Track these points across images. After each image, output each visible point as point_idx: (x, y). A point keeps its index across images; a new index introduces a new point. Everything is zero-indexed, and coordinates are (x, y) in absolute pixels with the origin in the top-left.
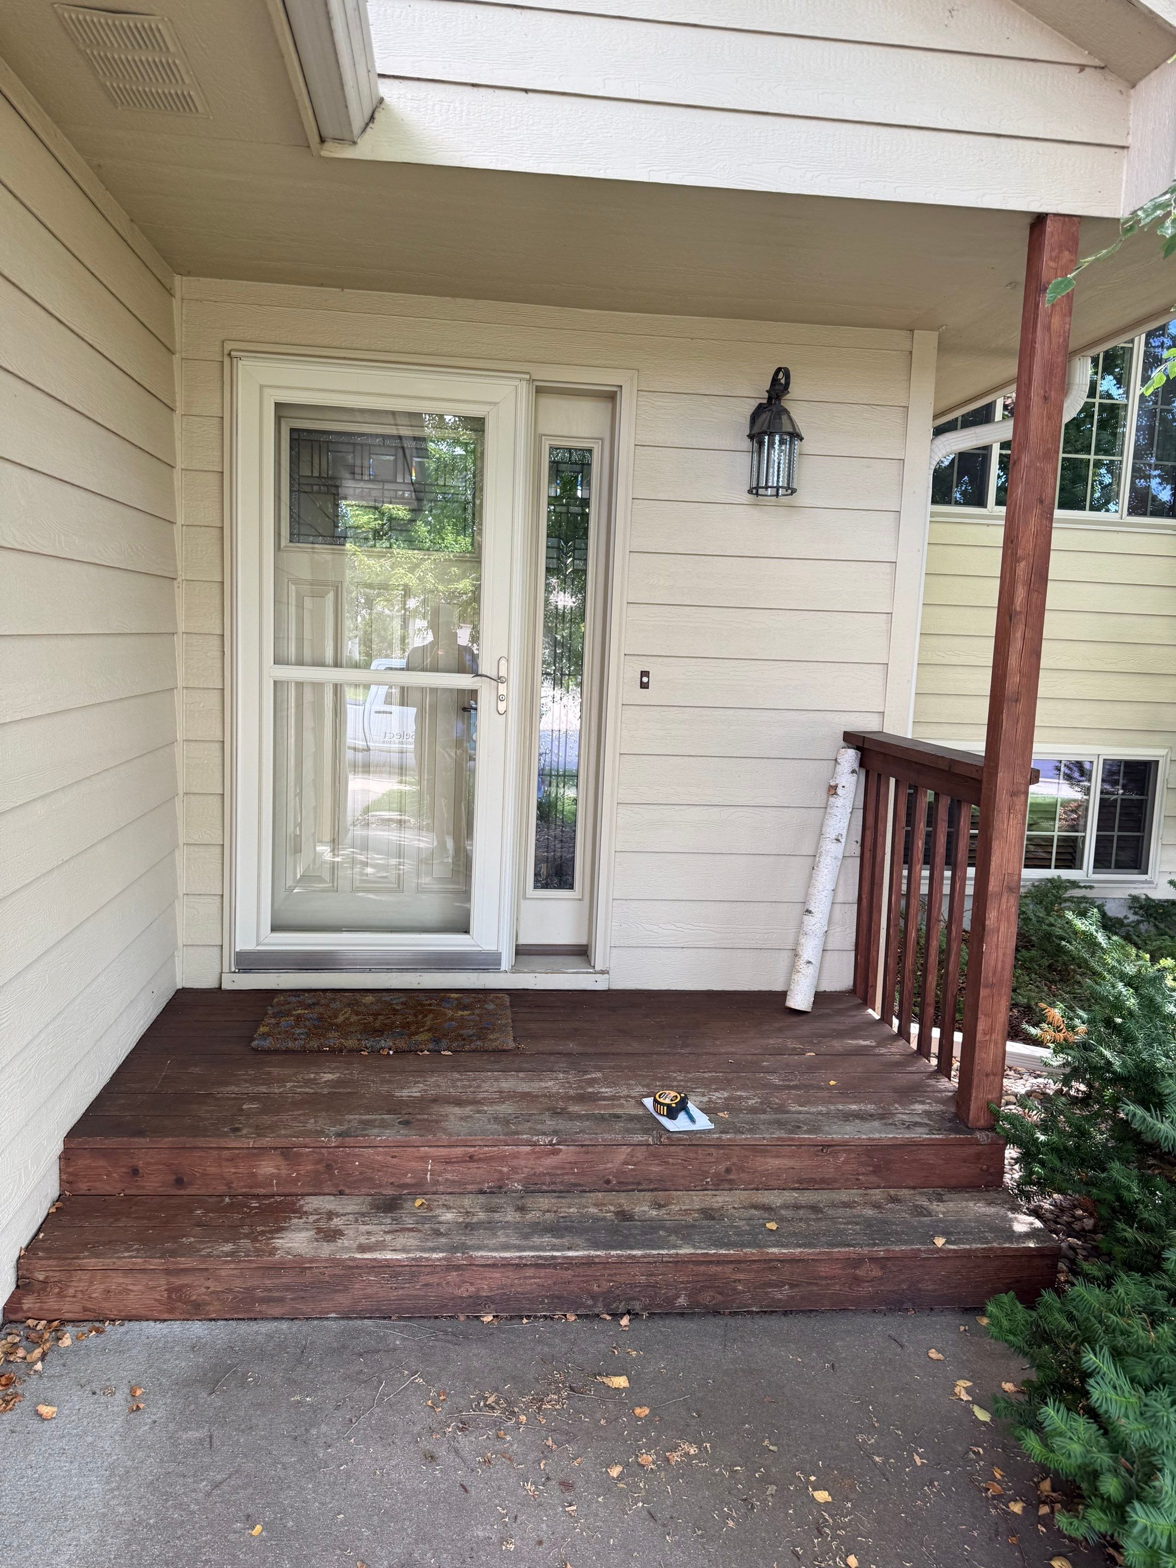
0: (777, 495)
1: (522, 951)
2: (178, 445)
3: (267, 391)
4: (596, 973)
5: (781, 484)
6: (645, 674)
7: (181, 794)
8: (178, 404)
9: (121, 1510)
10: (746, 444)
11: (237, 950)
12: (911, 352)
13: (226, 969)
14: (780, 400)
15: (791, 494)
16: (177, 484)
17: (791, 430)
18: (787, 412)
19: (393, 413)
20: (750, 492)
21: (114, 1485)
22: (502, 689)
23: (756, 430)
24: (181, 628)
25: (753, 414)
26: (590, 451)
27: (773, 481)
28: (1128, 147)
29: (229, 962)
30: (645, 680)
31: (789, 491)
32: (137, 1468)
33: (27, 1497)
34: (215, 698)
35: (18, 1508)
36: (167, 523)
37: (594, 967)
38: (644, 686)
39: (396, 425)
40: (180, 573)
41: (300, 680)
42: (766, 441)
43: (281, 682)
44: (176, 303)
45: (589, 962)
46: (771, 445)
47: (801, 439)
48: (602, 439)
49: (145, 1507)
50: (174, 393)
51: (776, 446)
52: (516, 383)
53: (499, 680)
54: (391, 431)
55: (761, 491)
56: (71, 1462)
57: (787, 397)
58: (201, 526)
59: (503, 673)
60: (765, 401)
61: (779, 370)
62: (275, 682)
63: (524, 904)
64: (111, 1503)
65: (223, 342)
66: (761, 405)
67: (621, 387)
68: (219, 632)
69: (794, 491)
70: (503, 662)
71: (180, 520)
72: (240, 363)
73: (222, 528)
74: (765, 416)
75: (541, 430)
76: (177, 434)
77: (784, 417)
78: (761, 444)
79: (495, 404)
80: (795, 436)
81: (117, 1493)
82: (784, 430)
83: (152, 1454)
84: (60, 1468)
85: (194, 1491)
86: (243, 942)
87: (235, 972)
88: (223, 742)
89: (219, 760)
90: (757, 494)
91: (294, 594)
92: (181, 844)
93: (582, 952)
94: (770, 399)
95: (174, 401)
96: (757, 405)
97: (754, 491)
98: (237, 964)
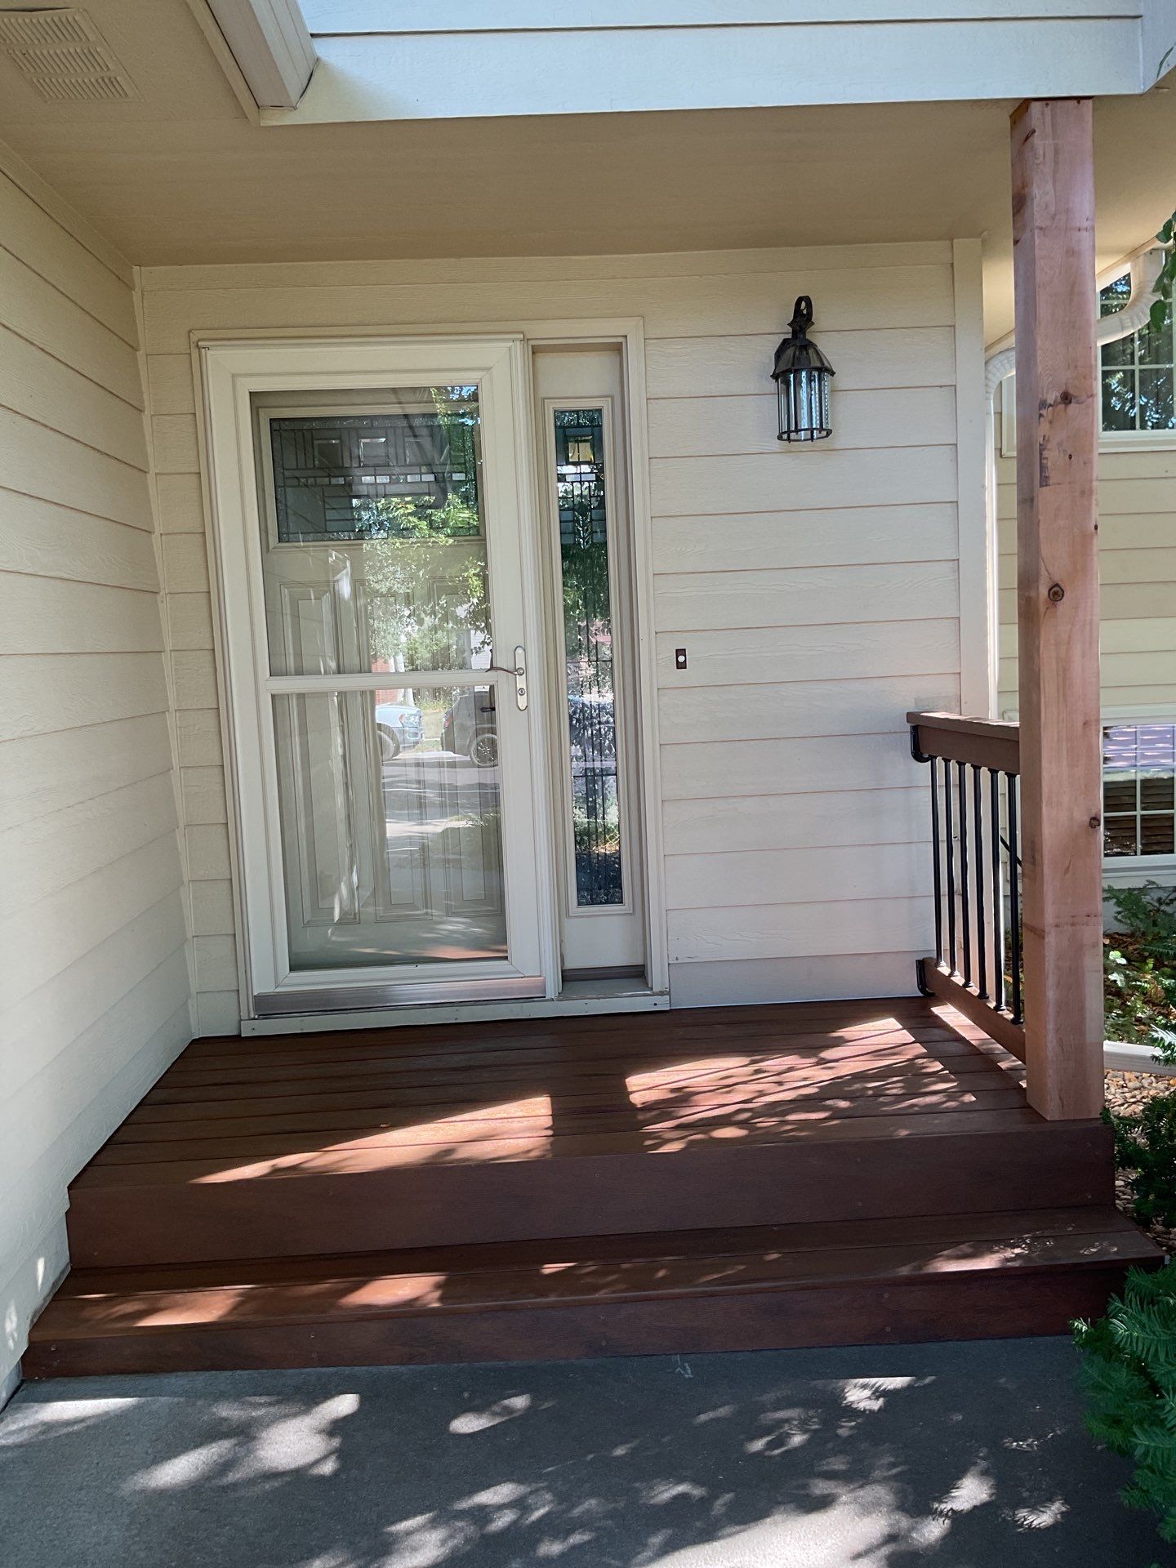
0: (812, 438)
1: (570, 978)
2: (150, 450)
3: (240, 381)
4: (654, 994)
5: (814, 426)
6: (680, 652)
7: (182, 826)
8: (146, 404)
9: (142, 1555)
10: (772, 385)
11: (255, 994)
12: (952, 264)
13: (244, 1015)
14: (804, 333)
15: (828, 435)
16: (152, 491)
17: (818, 365)
18: (813, 346)
19: (394, 390)
20: (780, 438)
21: (134, 1532)
22: (521, 682)
23: (782, 367)
24: (169, 646)
25: (778, 351)
26: (600, 411)
27: (804, 424)
28: (1141, 16)
29: (247, 1008)
30: (681, 659)
31: (824, 433)
32: (158, 1516)
33: (46, 1545)
34: (209, 720)
35: (38, 1554)
36: (144, 533)
37: (652, 989)
38: (681, 666)
39: (400, 403)
40: (162, 587)
41: (302, 691)
42: (792, 379)
43: (282, 696)
44: (136, 295)
45: (646, 984)
46: (798, 383)
47: (833, 374)
48: (612, 397)
49: (166, 1551)
50: (141, 393)
51: (804, 385)
52: (510, 344)
53: (514, 671)
54: (396, 410)
55: (793, 436)
56: (90, 1513)
57: (812, 328)
58: (181, 533)
59: (520, 664)
60: (790, 336)
61: (800, 300)
62: (273, 696)
63: (567, 923)
64: (132, 1548)
65: (190, 331)
66: (785, 341)
67: (626, 337)
68: (209, 647)
69: (829, 432)
70: (519, 651)
71: (158, 530)
72: (209, 352)
73: (204, 533)
74: (790, 352)
75: (542, 393)
76: (148, 437)
77: (811, 351)
78: (787, 384)
79: (488, 369)
80: (825, 370)
81: (137, 1539)
82: (812, 365)
83: (174, 1503)
84: (80, 1518)
85: (218, 1535)
86: (262, 985)
87: (254, 1019)
88: (223, 766)
89: (219, 788)
90: (789, 439)
91: (287, 599)
92: (185, 880)
93: (637, 974)
94: (794, 333)
95: (142, 402)
96: (781, 341)
97: (785, 436)
98: (256, 1009)
